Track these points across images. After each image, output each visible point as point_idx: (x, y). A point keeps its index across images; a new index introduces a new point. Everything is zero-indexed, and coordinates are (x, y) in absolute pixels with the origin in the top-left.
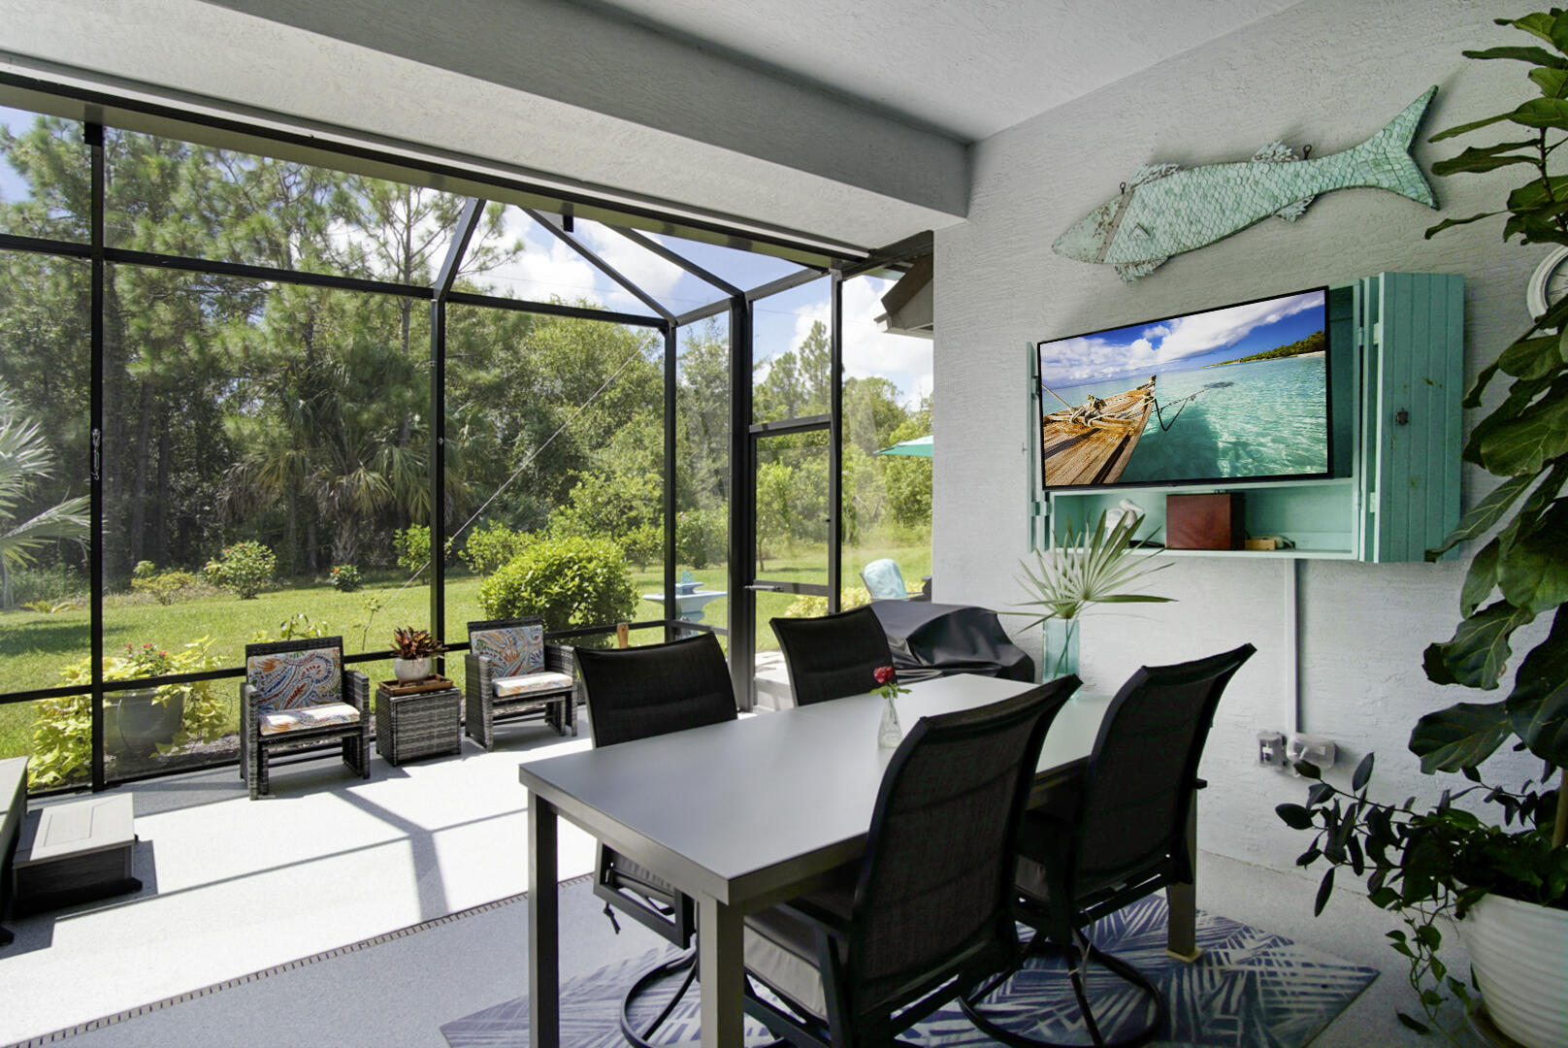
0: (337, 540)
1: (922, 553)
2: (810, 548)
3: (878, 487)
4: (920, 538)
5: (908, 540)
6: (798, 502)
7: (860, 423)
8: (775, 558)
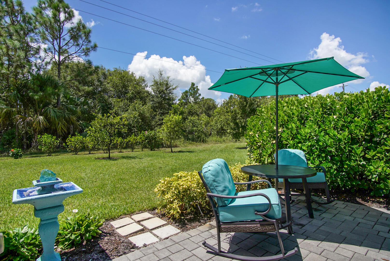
0: (33, 139)
1: (225, 146)
2: (190, 143)
3: (211, 125)
4: (224, 141)
5: (220, 141)
6: (187, 129)
7: (206, 108)
8: (179, 147)
